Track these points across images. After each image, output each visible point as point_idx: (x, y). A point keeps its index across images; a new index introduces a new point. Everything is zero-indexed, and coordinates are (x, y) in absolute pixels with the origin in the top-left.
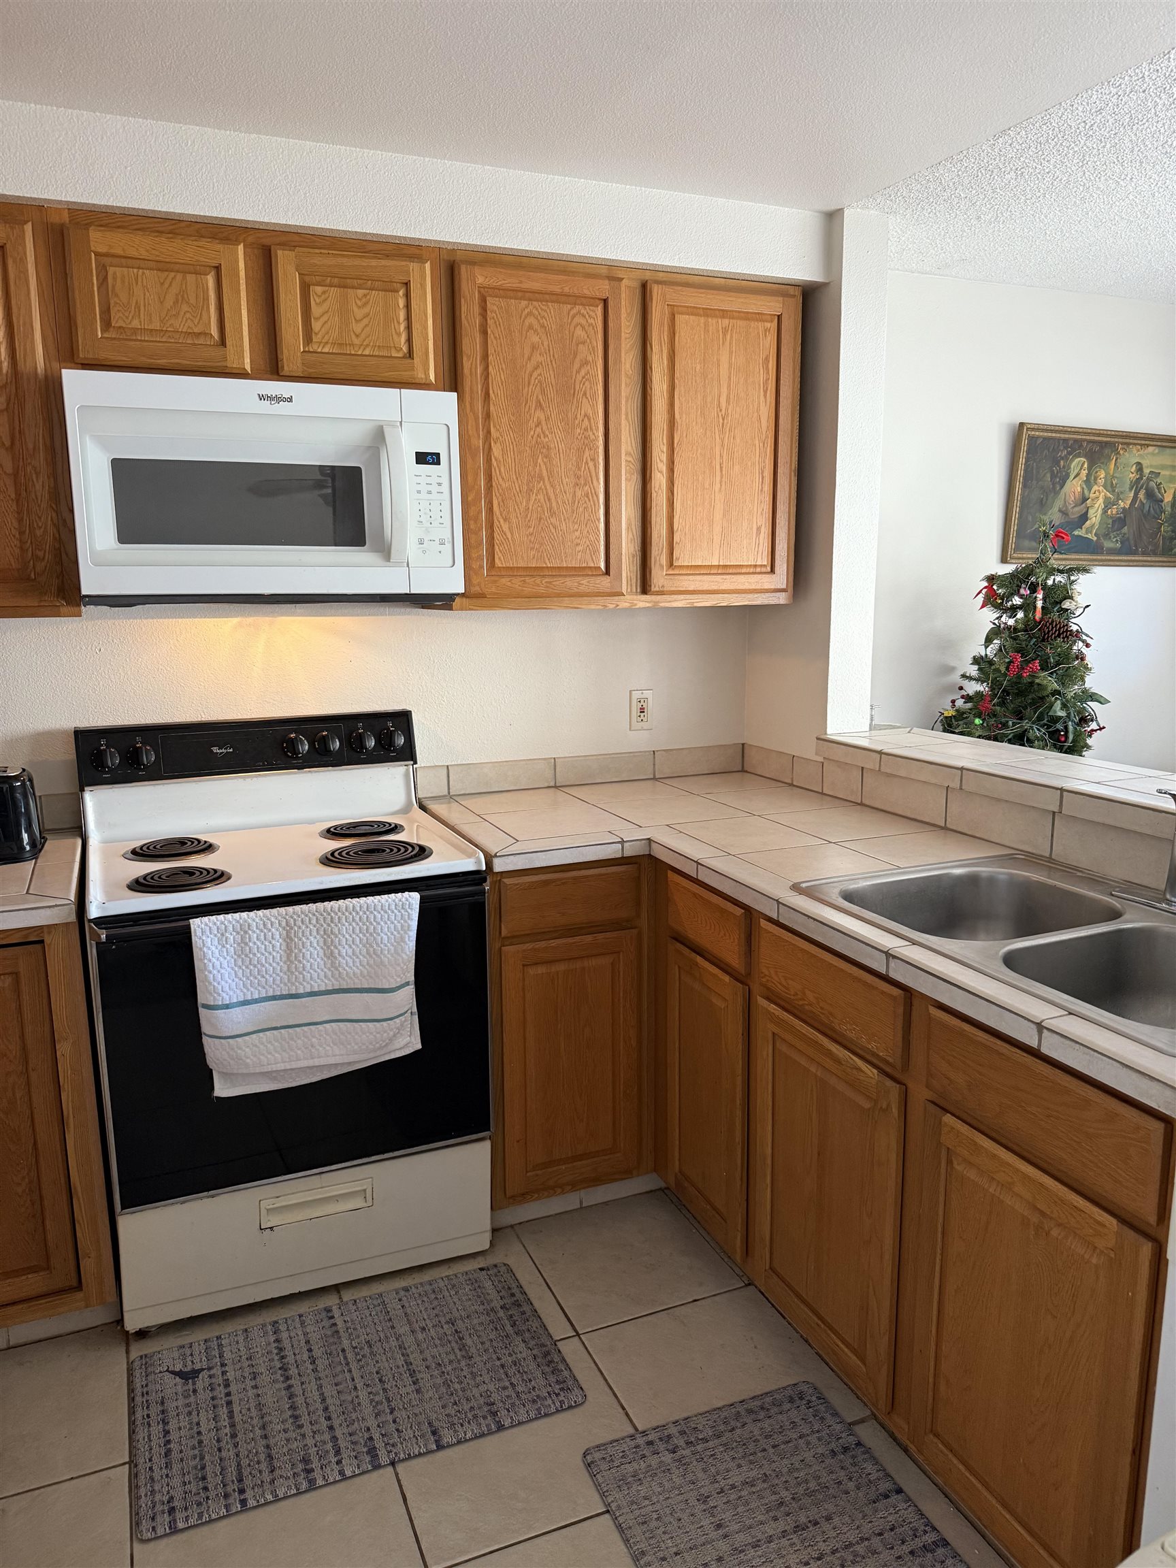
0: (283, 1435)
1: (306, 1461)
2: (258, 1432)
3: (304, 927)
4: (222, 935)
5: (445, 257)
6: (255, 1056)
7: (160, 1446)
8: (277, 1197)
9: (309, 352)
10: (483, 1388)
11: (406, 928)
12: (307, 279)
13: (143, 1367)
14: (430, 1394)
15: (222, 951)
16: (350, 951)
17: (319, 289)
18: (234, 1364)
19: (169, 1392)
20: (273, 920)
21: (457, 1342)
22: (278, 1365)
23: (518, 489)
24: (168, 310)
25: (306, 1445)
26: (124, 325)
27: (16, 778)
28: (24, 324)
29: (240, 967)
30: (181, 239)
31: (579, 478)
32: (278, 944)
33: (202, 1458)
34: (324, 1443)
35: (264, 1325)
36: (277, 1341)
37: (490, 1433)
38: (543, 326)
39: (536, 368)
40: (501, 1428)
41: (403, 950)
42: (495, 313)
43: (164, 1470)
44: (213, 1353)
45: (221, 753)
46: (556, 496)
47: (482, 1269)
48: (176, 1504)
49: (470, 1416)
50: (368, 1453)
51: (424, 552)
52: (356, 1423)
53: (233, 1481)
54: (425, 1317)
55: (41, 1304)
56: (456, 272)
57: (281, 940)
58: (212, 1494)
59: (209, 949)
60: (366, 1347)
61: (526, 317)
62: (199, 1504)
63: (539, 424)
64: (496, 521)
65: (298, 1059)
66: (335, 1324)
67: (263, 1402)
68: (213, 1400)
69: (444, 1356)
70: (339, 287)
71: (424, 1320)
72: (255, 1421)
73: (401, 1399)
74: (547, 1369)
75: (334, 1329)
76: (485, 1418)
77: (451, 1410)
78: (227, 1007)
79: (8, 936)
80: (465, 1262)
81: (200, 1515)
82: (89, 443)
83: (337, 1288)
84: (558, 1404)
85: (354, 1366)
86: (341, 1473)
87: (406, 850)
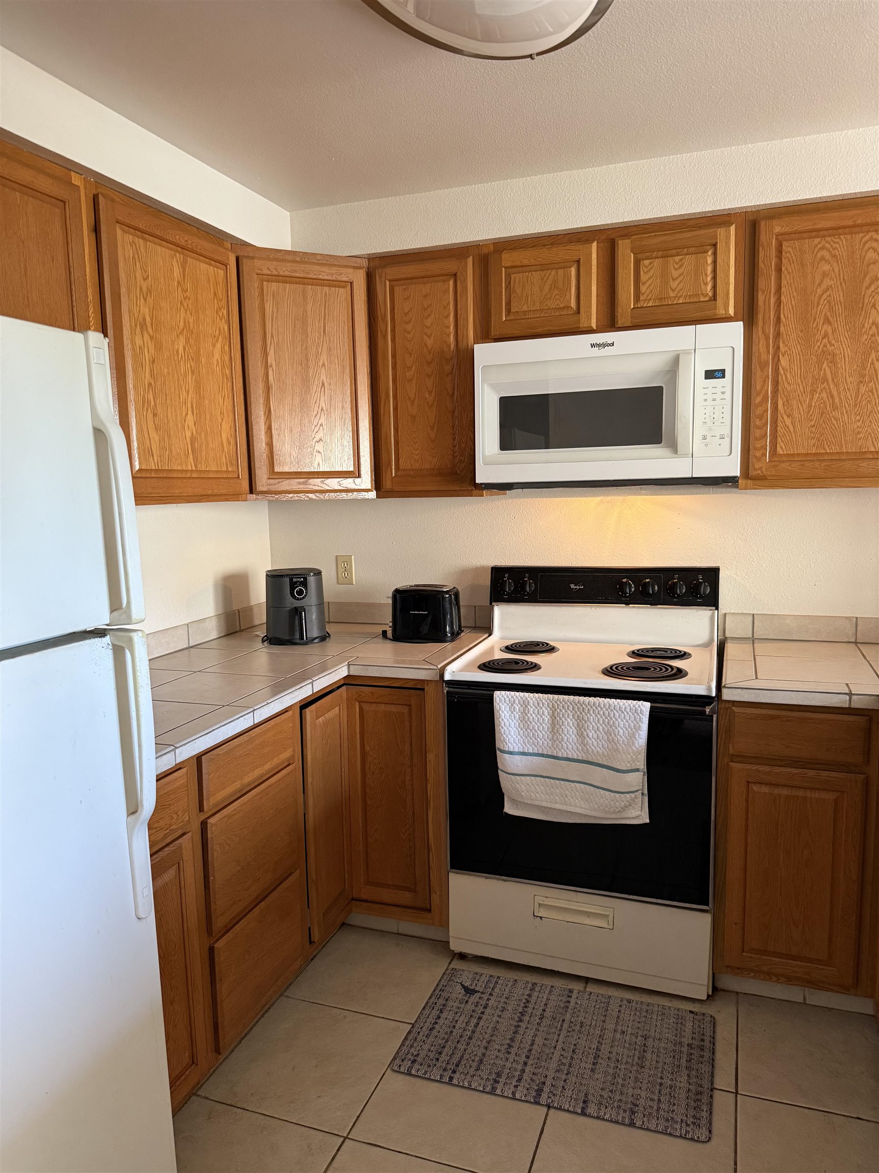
0: (496, 1053)
1: (499, 1075)
2: (484, 1043)
3: (564, 711)
4: (512, 705)
5: (751, 218)
6: (528, 792)
7: (431, 1023)
8: (546, 897)
9: (638, 308)
10: (638, 1091)
11: (638, 728)
12: (639, 256)
13: (450, 975)
14: (599, 1076)
15: (511, 716)
16: (595, 736)
17: (647, 262)
18: (497, 997)
19: (454, 995)
20: (544, 701)
21: (640, 1052)
22: (521, 1010)
23: (802, 390)
24: (545, 295)
25: (505, 1066)
26: (518, 310)
27: (447, 592)
28: (464, 319)
29: (522, 729)
30: (556, 247)
31: (863, 376)
32: (547, 719)
33: (447, 1042)
34: (516, 1070)
35: (528, 982)
36: (529, 995)
37: (623, 1124)
38: (834, 256)
39: (825, 291)
40: (632, 1125)
41: (633, 743)
42: (790, 253)
43: (424, 1037)
44: (490, 985)
45: (576, 589)
46: (839, 393)
47: (691, 1012)
48: (418, 1059)
49: (615, 1104)
50: (536, 1091)
51: (706, 445)
52: (541, 1069)
53: (453, 1063)
54: (629, 1026)
55: (409, 912)
56: (757, 227)
57: (548, 717)
58: (439, 1064)
59: (503, 712)
60: (578, 1026)
61: (818, 251)
62: (429, 1066)
63: (826, 335)
64: (780, 417)
65: (556, 803)
66: (569, 1002)
67: (497, 1027)
68: (473, 1012)
69: (625, 1056)
70: (662, 257)
71: (628, 1027)
72: (487, 1036)
73: (578, 1069)
74: (692, 1103)
75: (567, 1004)
76: (625, 1111)
77: (605, 1094)
78: (511, 753)
79: (407, 683)
80: (684, 1002)
81: (426, 1073)
82: (487, 388)
83: (587, 980)
84: (683, 1132)
85: (563, 1033)
86: (514, 1093)
87: (667, 670)
